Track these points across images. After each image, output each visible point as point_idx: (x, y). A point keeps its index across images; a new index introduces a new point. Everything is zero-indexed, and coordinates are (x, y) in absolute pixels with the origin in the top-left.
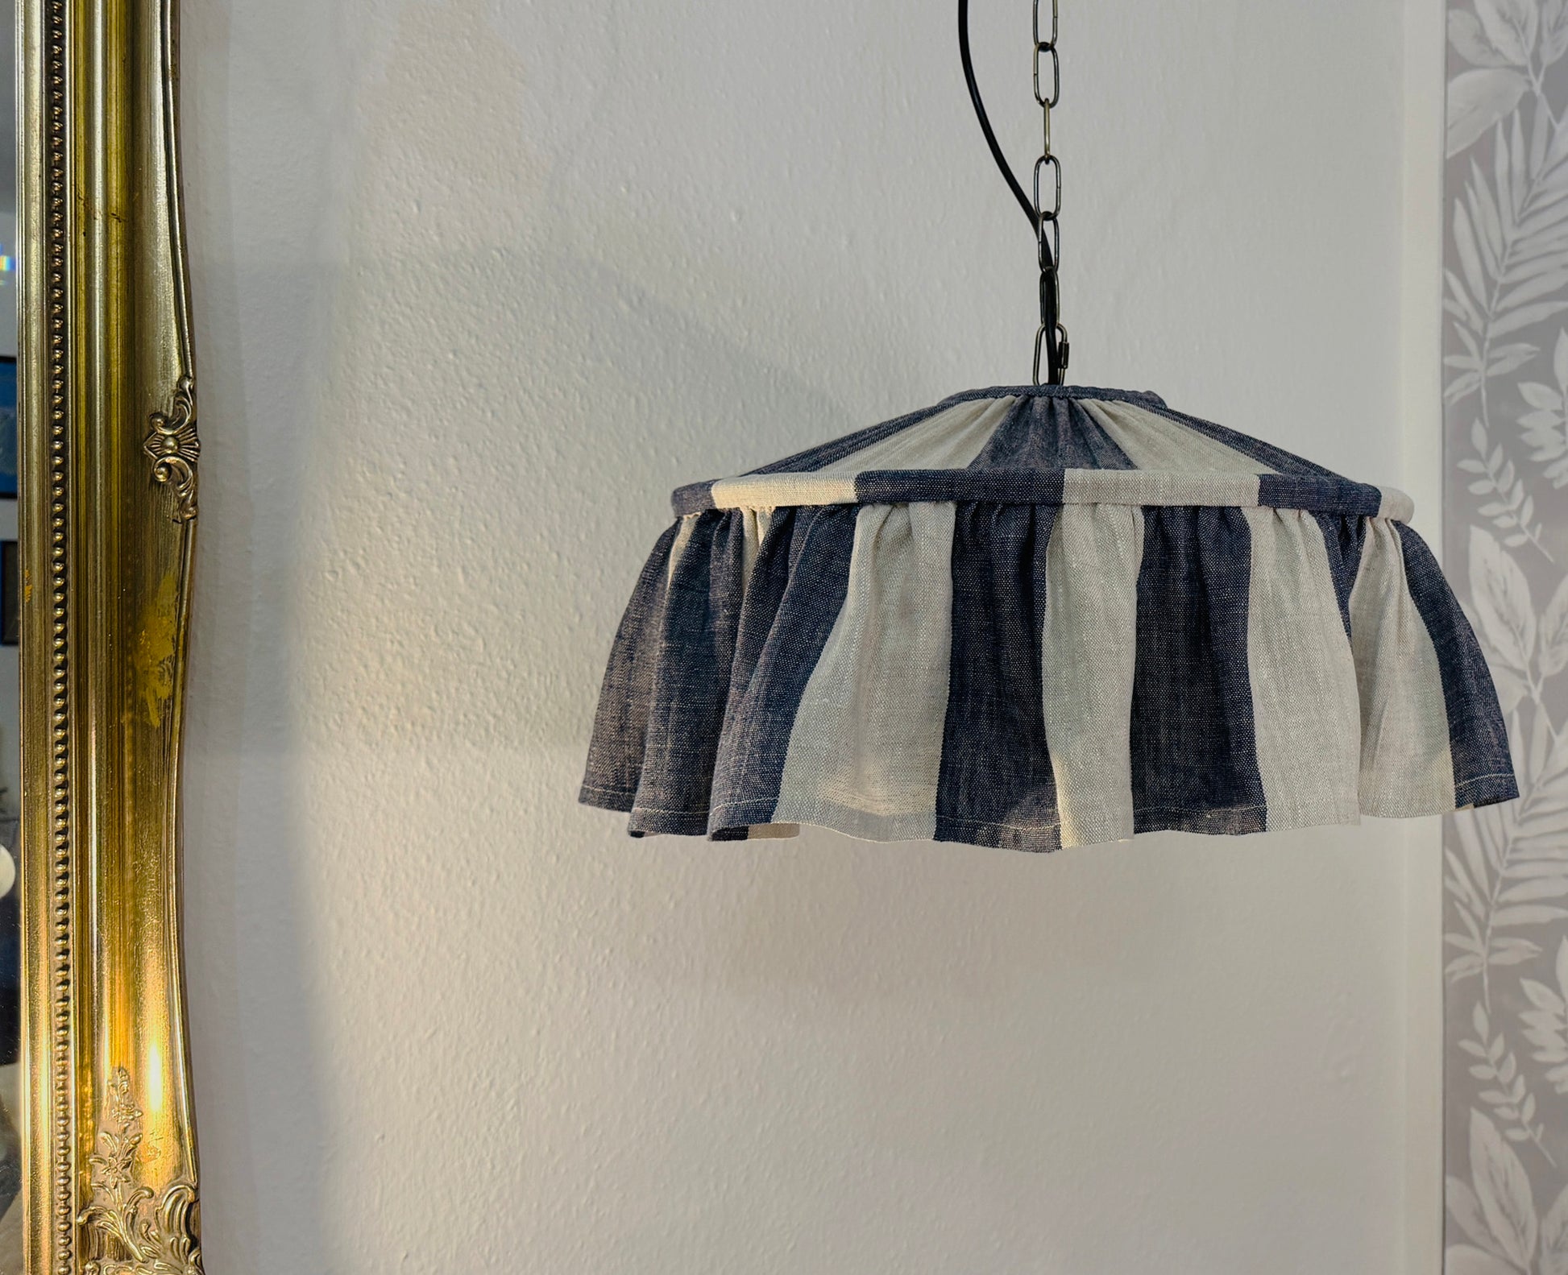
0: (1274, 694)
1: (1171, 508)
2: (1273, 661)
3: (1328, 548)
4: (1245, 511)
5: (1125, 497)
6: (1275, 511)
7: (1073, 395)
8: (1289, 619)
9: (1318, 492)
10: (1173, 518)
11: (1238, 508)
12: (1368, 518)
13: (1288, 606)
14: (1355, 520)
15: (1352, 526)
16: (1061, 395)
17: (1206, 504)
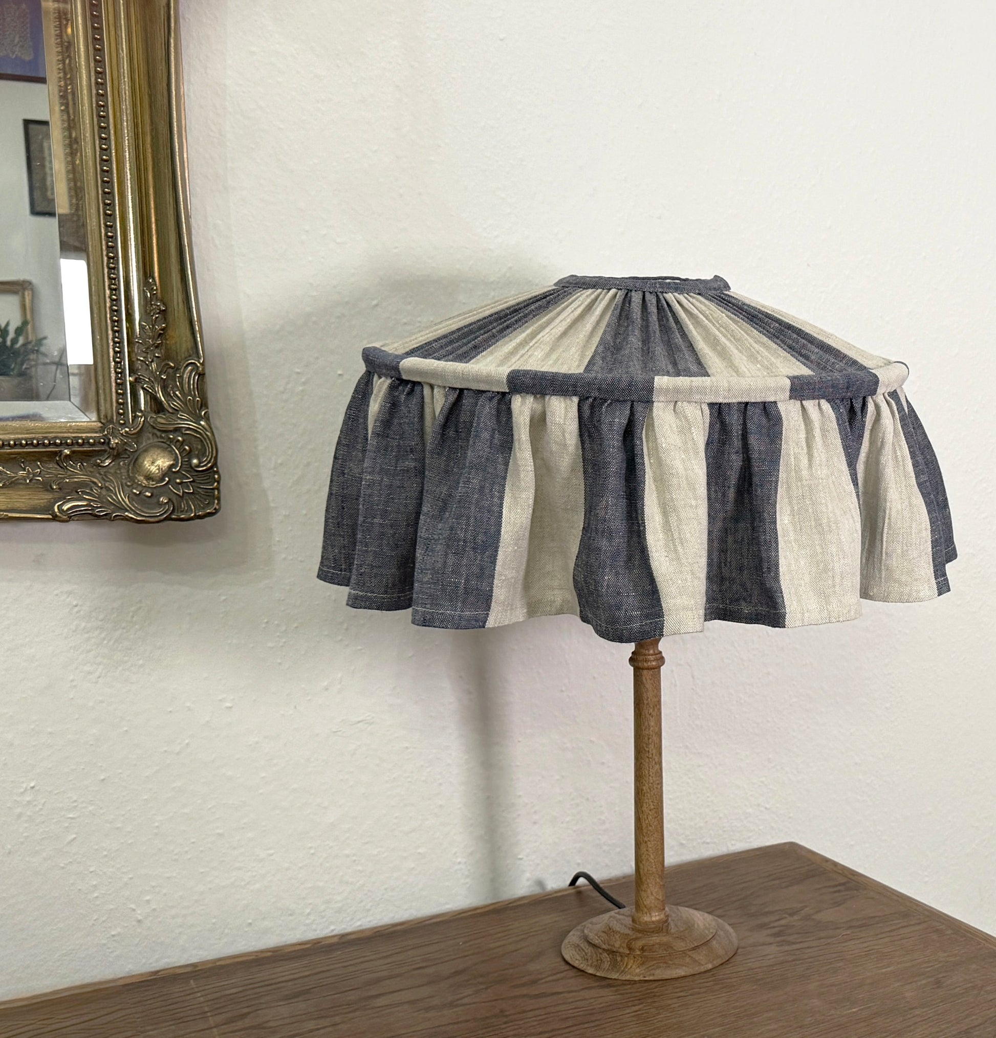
0: (792, 534)
1: (729, 404)
2: (792, 510)
3: (839, 425)
4: (780, 405)
5: (697, 397)
6: (801, 402)
7: (660, 290)
8: (804, 482)
9: (833, 386)
10: (730, 411)
11: (775, 402)
12: (870, 397)
13: (805, 473)
14: (860, 400)
15: (858, 406)
16: (651, 290)
17: (753, 401)
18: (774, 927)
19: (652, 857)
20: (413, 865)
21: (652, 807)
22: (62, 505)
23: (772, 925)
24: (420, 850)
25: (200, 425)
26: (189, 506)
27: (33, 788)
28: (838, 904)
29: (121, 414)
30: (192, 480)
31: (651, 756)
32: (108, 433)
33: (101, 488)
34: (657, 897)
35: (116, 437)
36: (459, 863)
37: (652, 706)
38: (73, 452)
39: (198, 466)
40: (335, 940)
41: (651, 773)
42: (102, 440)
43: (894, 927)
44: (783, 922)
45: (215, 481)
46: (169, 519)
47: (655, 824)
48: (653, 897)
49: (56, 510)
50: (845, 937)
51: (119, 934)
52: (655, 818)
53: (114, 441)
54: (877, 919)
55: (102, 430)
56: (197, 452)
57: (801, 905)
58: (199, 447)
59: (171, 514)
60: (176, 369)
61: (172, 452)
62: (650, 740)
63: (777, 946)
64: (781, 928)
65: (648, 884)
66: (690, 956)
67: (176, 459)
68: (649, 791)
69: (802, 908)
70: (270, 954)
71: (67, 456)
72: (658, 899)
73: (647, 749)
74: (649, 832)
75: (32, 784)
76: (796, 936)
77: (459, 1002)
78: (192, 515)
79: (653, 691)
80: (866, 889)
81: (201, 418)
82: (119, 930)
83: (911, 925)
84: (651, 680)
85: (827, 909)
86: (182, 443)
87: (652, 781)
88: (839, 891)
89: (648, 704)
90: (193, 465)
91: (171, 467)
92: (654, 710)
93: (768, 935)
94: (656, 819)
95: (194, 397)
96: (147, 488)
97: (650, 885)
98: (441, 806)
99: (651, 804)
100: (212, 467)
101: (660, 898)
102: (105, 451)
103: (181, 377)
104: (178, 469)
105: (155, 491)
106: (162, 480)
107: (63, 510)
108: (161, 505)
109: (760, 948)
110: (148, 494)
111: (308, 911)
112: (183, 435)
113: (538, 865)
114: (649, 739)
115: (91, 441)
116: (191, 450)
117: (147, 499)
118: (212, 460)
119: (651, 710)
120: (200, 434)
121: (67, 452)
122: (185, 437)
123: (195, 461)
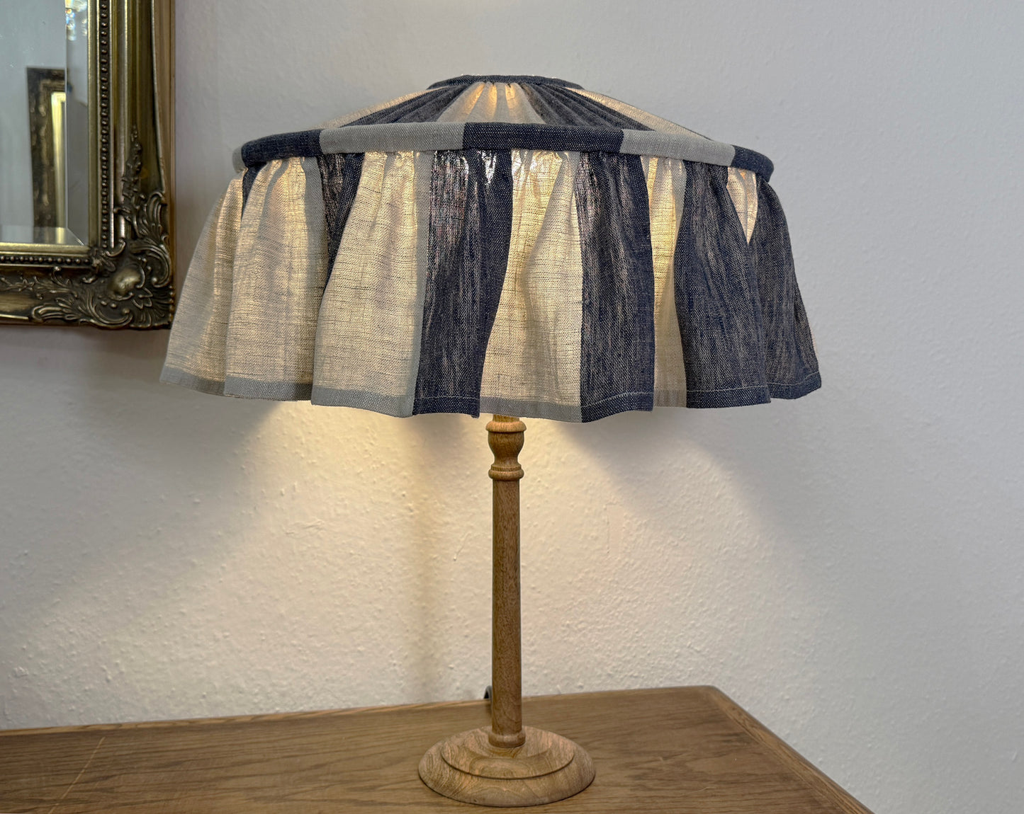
18: (641, 768)
19: (505, 674)
20: (352, 661)
21: (506, 623)
22: (39, 309)
23: (639, 766)
24: (359, 648)
25: (160, 248)
26: (147, 318)
27: (26, 554)
28: (719, 754)
29: (104, 240)
30: (152, 295)
31: (505, 570)
32: (93, 255)
33: (77, 298)
34: (510, 717)
35: (98, 258)
36: (395, 665)
37: (506, 518)
38: (63, 269)
39: (157, 283)
40: (248, 720)
41: (505, 589)
42: (87, 261)
43: (766, 790)
44: (653, 765)
45: (170, 297)
46: (127, 327)
47: (508, 640)
48: (505, 717)
49: (33, 313)
50: (708, 791)
51: (90, 690)
52: (508, 634)
53: (96, 262)
54: (753, 777)
55: (88, 252)
56: (157, 272)
57: (681, 749)
58: (159, 268)
59: (129, 323)
60: (145, 200)
61: (139, 272)
62: (505, 553)
63: (631, 790)
64: (647, 771)
65: (501, 702)
66: (527, 786)
67: (141, 278)
68: (502, 605)
69: (681, 753)
70: (187, 724)
71: (57, 272)
72: (511, 720)
73: (502, 563)
74: (502, 648)
75: (26, 551)
76: (656, 782)
77: (291, 797)
78: (149, 325)
79: (509, 504)
80: (758, 743)
81: (161, 242)
82: (92, 686)
83: (787, 790)
84: (506, 491)
85: (706, 758)
86: (147, 264)
87: (505, 596)
88: (728, 741)
89: (503, 516)
90: (153, 283)
91: (136, 284)
92: (508, 522)
93: (630, 776)
94: (510, 636)
95: (157, 224)
96: (114, 301)
97: (503, 704)
98: (380, 611)
99: (505, 619)
100: (168, 285)
101: (514, 719)
102: (89, 270)
103: (147, 207)
104: (142, 286)
105: (120, 303)
106: (127, 294)
107: (39, 314)
108: (122, 315)
109: (613, 788)
110: (113, 305)
111: (256, 690)
112: (147, 257)
113: (468, 676)
114: (503, 552)
115: (78, 260)
116: (152, 270)
117: (112, 310)
118: (168, 279)
119: (506, 523)
120: (160, 256)
121: (57, 268)
122: (149, 259)
123: (155, 280)
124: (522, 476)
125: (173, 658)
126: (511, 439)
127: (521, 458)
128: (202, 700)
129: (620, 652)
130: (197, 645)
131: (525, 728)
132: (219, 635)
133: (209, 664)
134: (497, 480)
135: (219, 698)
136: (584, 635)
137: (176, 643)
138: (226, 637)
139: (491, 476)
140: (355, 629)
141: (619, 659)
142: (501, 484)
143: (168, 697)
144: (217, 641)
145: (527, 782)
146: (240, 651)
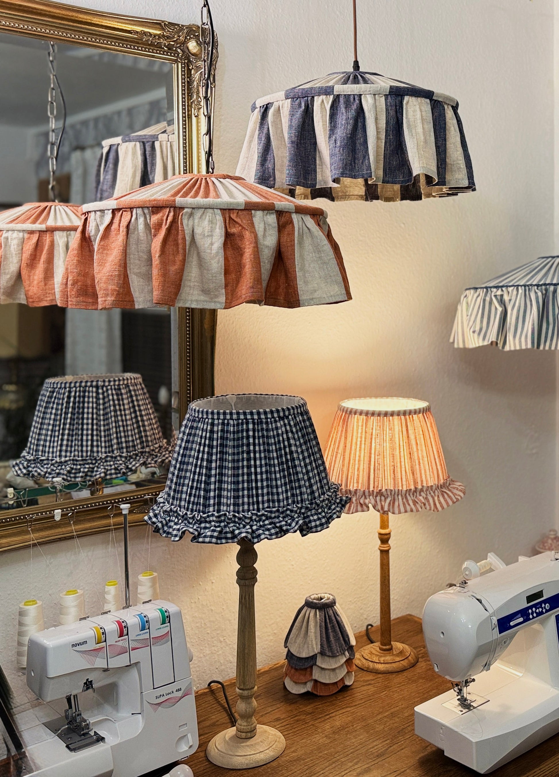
21: (386, 604)
41: (386, 591)
47: (387, 611)
87: (386, 594)
94: (388, 609)
101: (389, 640)
124: (390, 549)
125: (205, 654)
126: (386, 537)
127: (390, 542)
128: (216, 670)
129: (369, 607)
130: (214, 646)
131: (392, 643)
132: (222, 639)
133: (218, 653)
134: (382, 551)
135: (223, 667)
136: (356, 604)
137: (206, 647)
138: (224, 639)
139: (379, 549)
140: (273, 624)
141: (369, 611)
142: (384, 553)
143: (203, 672)
144: (221, 642)
145: (401, 662)
146: (230, 644)
